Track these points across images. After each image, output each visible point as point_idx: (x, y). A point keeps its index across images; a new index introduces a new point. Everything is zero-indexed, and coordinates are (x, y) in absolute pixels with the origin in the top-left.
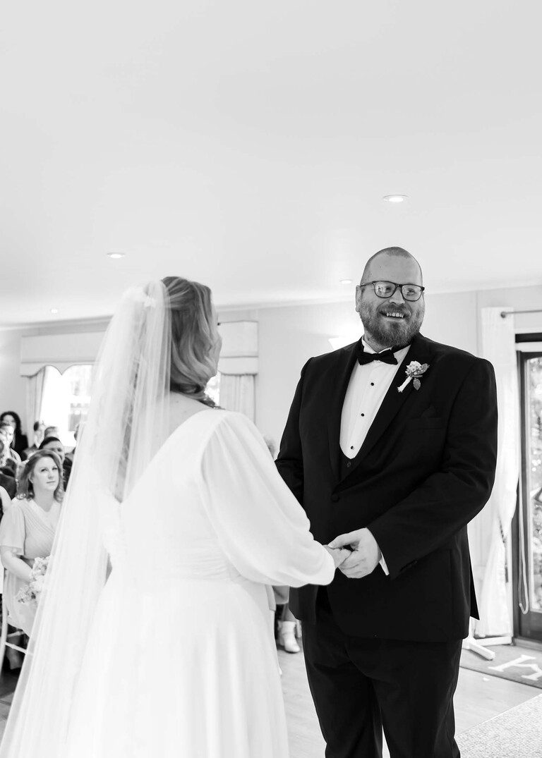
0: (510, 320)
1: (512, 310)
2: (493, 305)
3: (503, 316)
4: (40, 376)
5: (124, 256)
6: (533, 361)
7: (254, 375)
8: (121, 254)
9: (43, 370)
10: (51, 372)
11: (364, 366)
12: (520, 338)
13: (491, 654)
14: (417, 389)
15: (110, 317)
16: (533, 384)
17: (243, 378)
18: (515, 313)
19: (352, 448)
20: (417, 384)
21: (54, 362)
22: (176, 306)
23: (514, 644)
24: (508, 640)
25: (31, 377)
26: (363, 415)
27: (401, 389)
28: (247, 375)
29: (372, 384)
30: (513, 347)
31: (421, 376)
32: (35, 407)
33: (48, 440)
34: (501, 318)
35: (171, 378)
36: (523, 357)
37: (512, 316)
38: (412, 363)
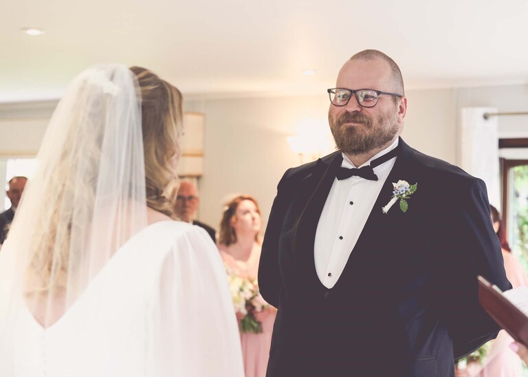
0: (493, 122)
1: (495, 110)
2: (475, 104)
3: (486, 117)
5: (43, 32)
6: (516, 169)
7: (199, 177)
8: (41, 29)
11: (343, 181)
12: (503, 143)
14: (404, 211)
15: (56, 102)
18: (499, 114)
19: (330, 275)
20: (404, 206)
26: (341, 238)
27: (386, 209)
29: (352, 203)
30: (496, 154)
31: (409, 198)
34: (483, 119)
36: (506, 165)
37: (496, 118)
38: (401, 182)
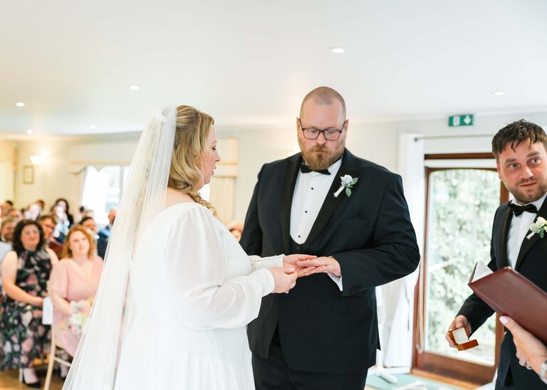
0: (421, 143)
1: (422, 135)
2: (409, 131)
3: (416, 140)
4: (83, 173)
6: (436, 173)
7: (235, 178)
9: (85, 169)
10: (91, 171)
11: (305, 174)
12: (427, 157)
13: (394, 379)
14: (349, 196)
16: (435, 190)
17: (227, 180)
18: (425, 138)
20: (349, 192)
21: (94, 164)
22: (180, 125)
23: (411, 373)
24: (408, 370)
25: (77, 174)
26: (306, 212)
27: (336, 194)
28: (230, 177)
29: (312, 189)
30: (423, 164)
31: (352, 186)
32: (79, 194)
33: (85, 219)
34: (414, 141)
35: (170, 175)
36: (429, 171)
37: (423, 141)
38: (346, 176)
